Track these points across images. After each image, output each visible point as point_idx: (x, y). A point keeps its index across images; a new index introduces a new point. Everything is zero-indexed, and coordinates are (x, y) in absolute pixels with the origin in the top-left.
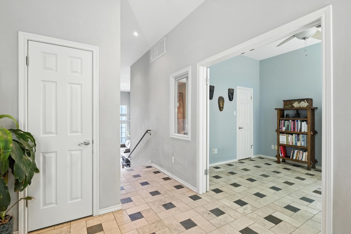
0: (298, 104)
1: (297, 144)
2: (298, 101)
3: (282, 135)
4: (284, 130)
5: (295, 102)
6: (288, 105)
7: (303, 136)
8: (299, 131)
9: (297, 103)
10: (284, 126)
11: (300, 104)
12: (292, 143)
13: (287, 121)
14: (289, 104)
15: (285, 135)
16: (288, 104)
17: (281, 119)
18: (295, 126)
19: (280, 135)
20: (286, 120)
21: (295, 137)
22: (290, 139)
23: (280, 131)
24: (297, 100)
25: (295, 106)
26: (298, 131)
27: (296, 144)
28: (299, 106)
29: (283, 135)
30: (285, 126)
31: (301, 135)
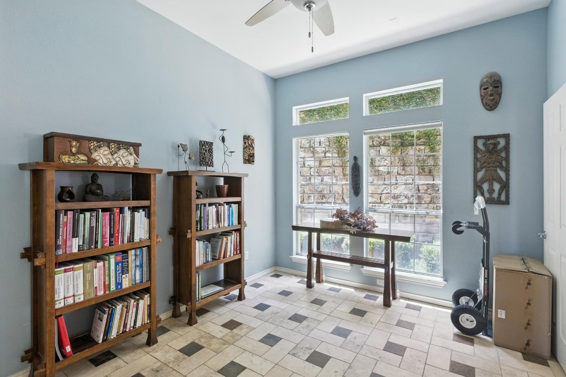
0: (110, 156)
1: (121, 284)
2: (109, 147)
3: (65, 271)
4: (75, 250)
5: (100, 147)
6: (74, 155)
7: (138, 253)
8: (126, 241)
9: (106, 153)
10: (75, 235)
11: (115, 155)
12: (107, 287)
13: (88, 214)
14: (79, 152)
15: (79, 269)
16: (74, 150)
17: (61, 206)
18: (117, 226)
19: (55, 273)
20: (83, 211)
21: (117, 264)
22: (100, 275)
23: (57, 256)
24: (108, 142)
25: (101, 161)
26: (123, 242)
27: (119, 284)
28: (114, 162)
29: (73, 269)
30: (81, 233)
31: (133, 252)
